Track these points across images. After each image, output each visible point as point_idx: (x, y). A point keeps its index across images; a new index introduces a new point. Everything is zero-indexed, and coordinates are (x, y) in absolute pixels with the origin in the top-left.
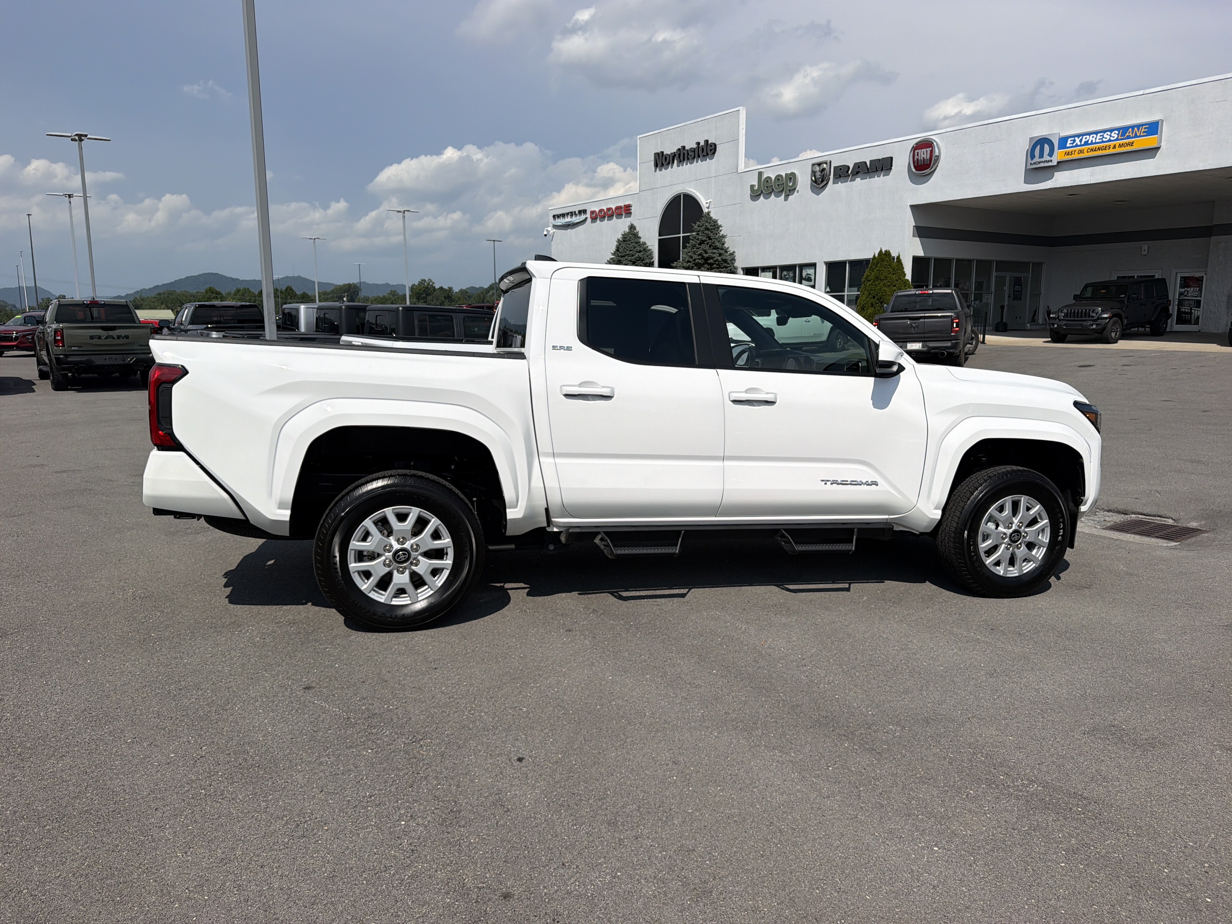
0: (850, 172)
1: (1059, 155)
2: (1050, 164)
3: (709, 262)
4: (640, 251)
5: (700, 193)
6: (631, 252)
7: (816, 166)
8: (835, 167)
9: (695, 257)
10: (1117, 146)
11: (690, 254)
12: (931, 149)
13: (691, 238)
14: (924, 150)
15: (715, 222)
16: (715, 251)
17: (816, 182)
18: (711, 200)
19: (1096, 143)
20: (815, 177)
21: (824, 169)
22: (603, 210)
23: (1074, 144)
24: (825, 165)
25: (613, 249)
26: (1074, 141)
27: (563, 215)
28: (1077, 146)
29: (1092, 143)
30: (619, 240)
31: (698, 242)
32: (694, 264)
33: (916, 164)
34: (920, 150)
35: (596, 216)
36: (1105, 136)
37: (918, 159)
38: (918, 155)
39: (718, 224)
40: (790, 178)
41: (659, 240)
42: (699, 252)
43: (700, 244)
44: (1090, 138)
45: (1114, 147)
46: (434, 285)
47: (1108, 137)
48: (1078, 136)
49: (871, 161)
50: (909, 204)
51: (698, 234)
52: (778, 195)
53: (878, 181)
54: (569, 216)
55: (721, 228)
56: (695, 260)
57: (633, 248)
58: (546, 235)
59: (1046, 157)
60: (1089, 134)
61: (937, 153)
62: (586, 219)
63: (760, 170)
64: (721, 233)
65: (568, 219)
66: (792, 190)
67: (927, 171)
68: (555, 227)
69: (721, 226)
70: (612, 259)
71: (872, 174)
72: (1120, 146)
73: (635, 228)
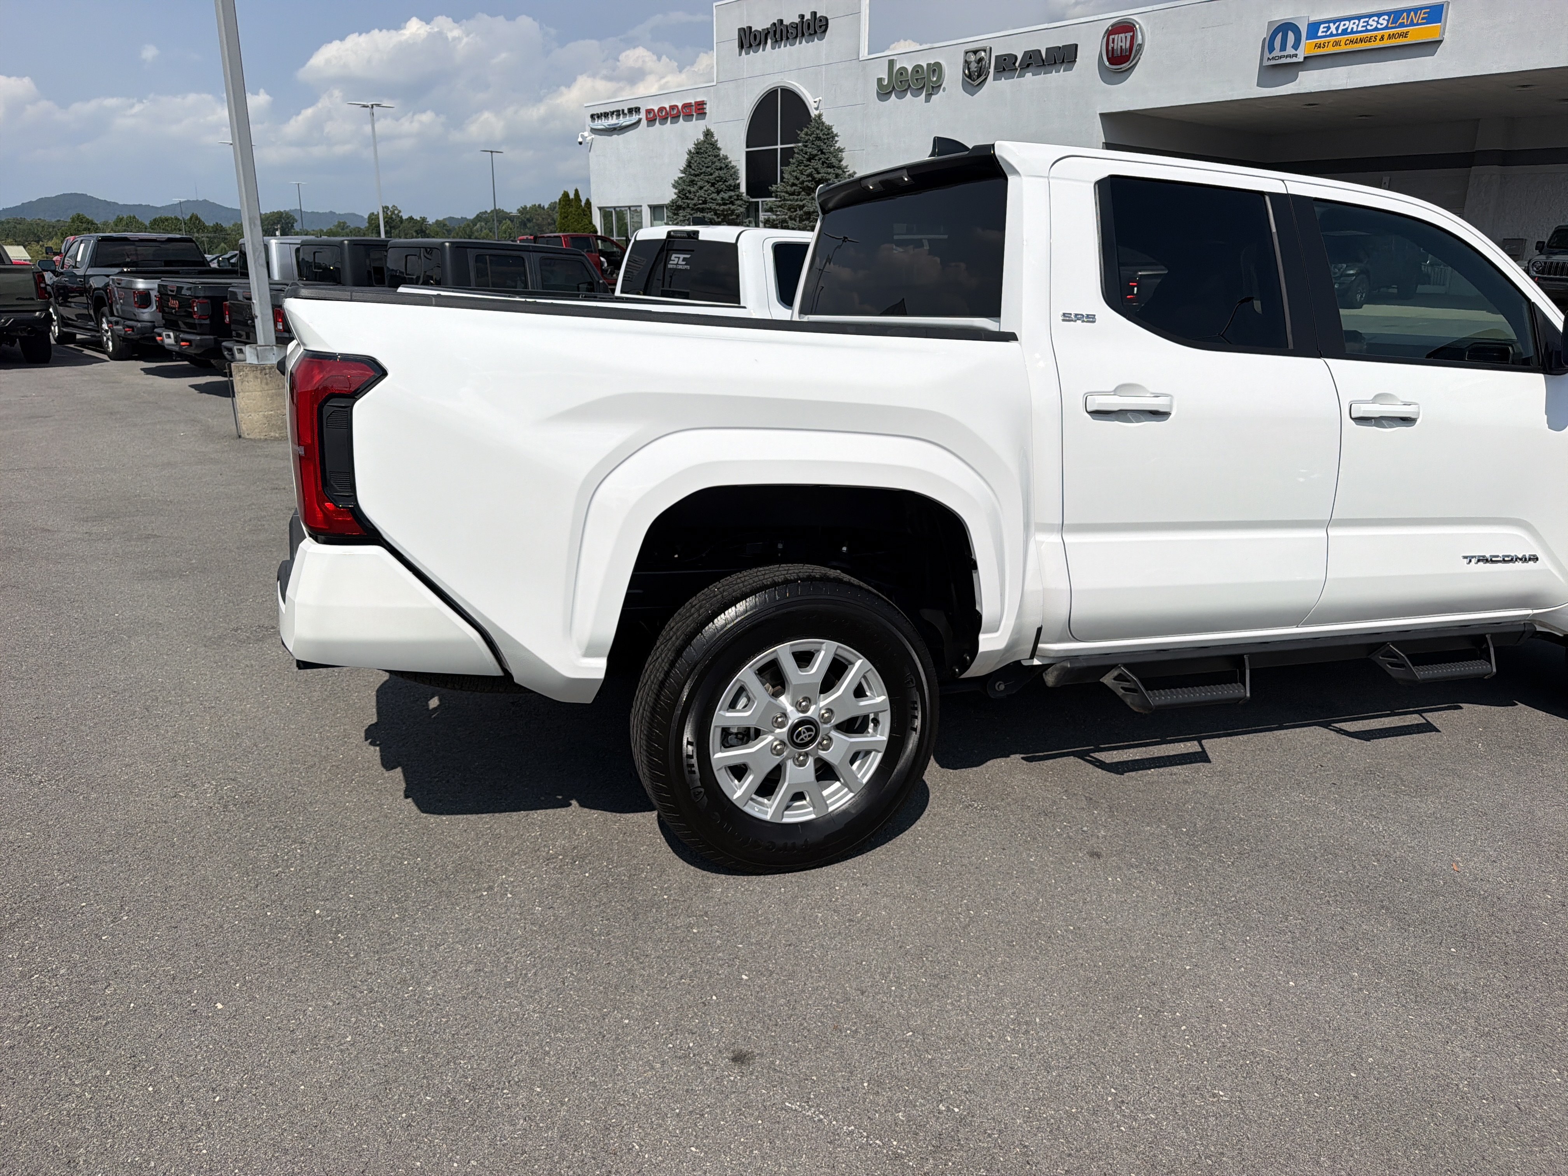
0: (1017, 64)
1: (1306, 48)
2: (1294, 60)
4: (721, 169)
5: (806, 88)
6: (709, 169)
7: (971, 54)
8: (997, 57)
9: (803, 178)
10: (1386, 37)
11: (795, 174)
12: (1131, 34)
13: (796, 150)
14: (1123, 35)
15: (829, 129)
16: (829, 170)
17: (970, 76)
18: (821, 98)
19: (1357, 32)
20: (969, 69)
21: (981, 60)
22: (665, 108)
23: (1328, 33)
24: (983, 54)
25: (683, 164)
26: (1329, 28)
27: (606, 115)
28: (1332, 35)
29: (1352, 32)
30: (690, 151)
31: (806, 156)
32: (801, 188)
33: (1110, 55)
34: (1117, 36)
35: (653, 118)
36: (1371, 22)
37: (1113, 48)
38: (1113, 42)
39: (832, 132)
40: (935, 70)
41: (747, 153)
42: (809, 171)
43: (809, 160)
44: (1351, 25)
45: (1382, 38)
46: (400, 214)
47: (1375, 24)
48: (1334, 21)
49: (1047, 49)
50: (1098, 112)
51: (806, 146)
52: (916, 93)
53: (1056, 78)
54: (615, 117)
55: (836, 138)
56: (803, 182)
57: (710, 164)
58: (581, 143)
59: (1290, 51)
60: (1349, 19)
61: (1140, 41)
62: (639, 121)
63: (891, 58)
64: (837, 145)
65: (613, 121)
66: (936, 88)
67: (1125, 66)
68: (594, 131)
69: (836, 135)
70: (682, 178)
71: (1048, 68)
72: (1390, 37)
73: (712, 135)
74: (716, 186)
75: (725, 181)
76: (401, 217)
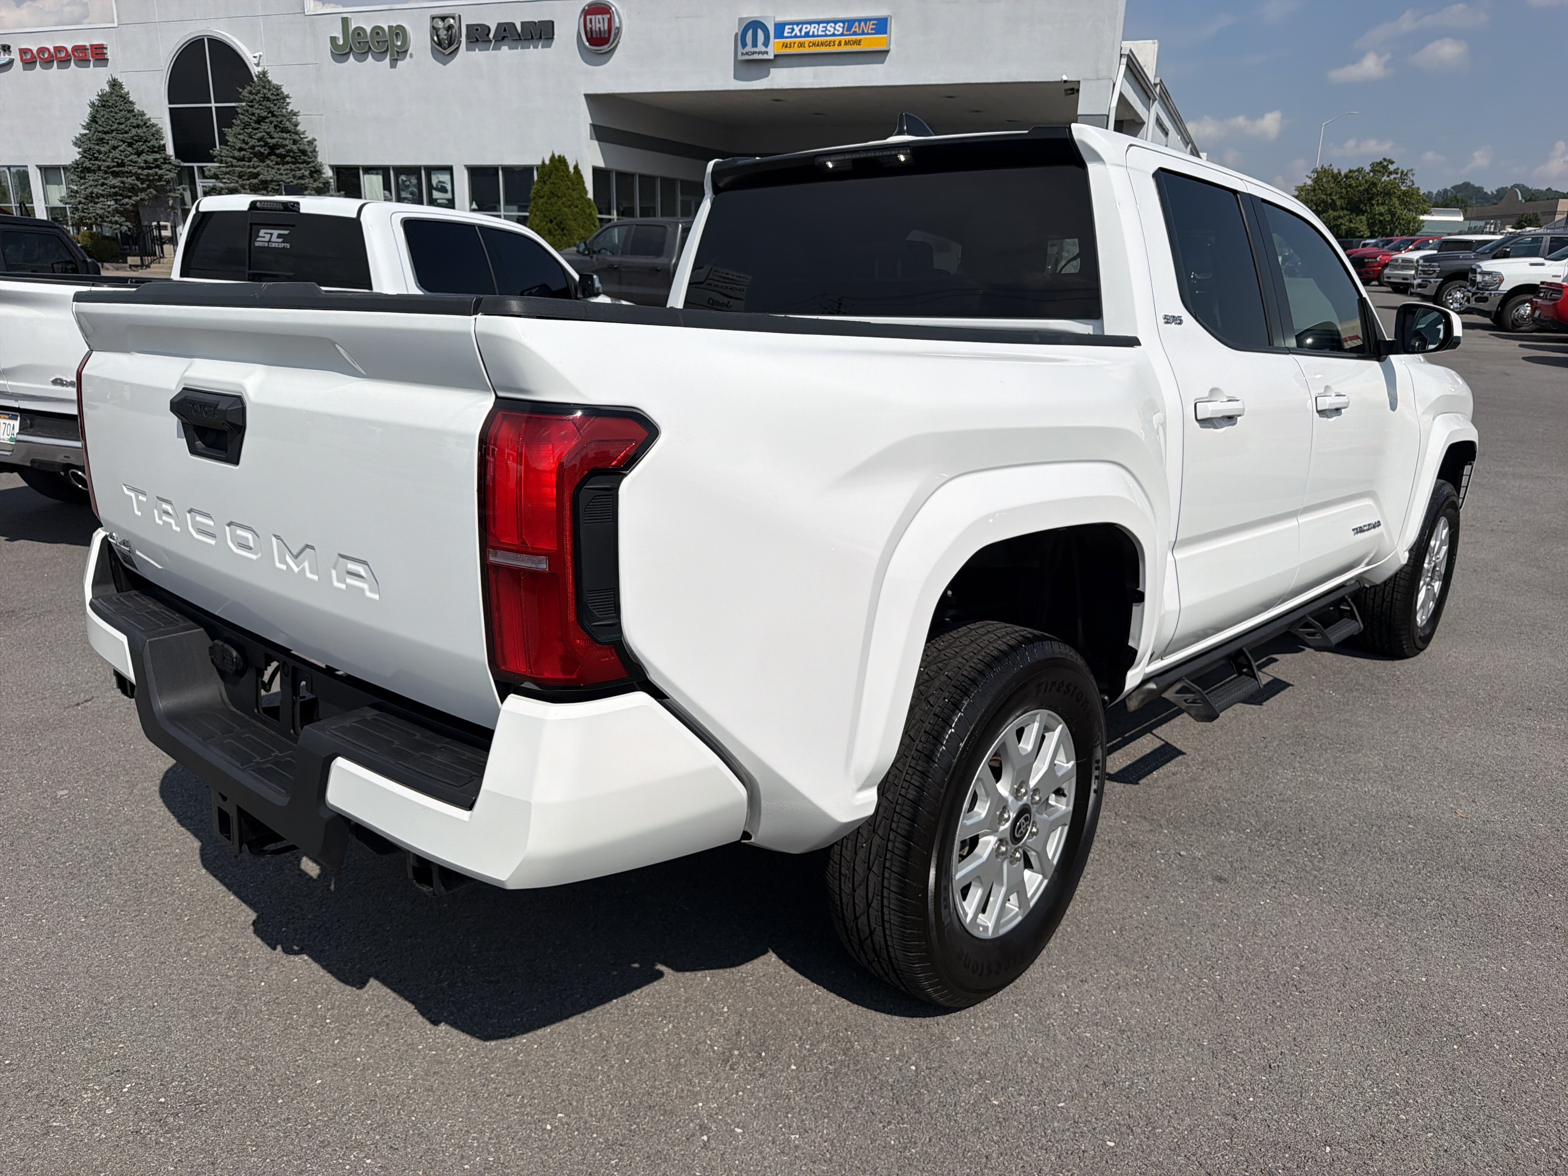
0: (491, 36)
1: (775, 46)
2: (765, 57)
3: (278, 151)
4: (138, 126)
5: (240, 40)
6: (123, 126)
7: (438, 20)
8: (468, 26)
9: (252, 142)
10: (843, 43)
11: (242, 137)
12: (608, 16)
13: (239, 110)
14: (600, 16)
15: (277, 89)
16: (285, 135)
17: (440, 43)
18: (261, 53)
19: (818, 36)
20: (438, 36)
21: (450, 27)
22: (48, 50)
23: (793, 34)
24: (452, 21)
26: (793, 30)
28: (796, 36)
29: (813, 36)
30: (93, 103)
31: (253, 118)
32: (251, 153)
33: (589, 36)
34: (593, 17)
35: (30, 60)
36: (829, 28)
37: (591, 29)
38: (591, 23)
39: (282, 93)
40: (397, 34)
41: (170, 109)
42: (259, 135)
43: (258, 122)
44: (812, 29)
45: (840, 44)
47: (832, 30)
48: (798, 24)
49: (523, 23)
50: (583, 92)
51: (252, 107)
52: (380, 56)
53: (534, 54)
55: (288, 100)
56: (253, 147)
57: (123, 120)
59: (761, 47)
60: (810, 23)
61: (617, 25)
62: (11, 62)
63: (345, 15)
64: (290, 108)
66: (400, 54)
67: (605, 48)
69: (288, 96)
70: (85, 135)
71: (526, 43)
72: (846, 43)
73: (121, 86)
74: (135, 146)
75: (146, 141)
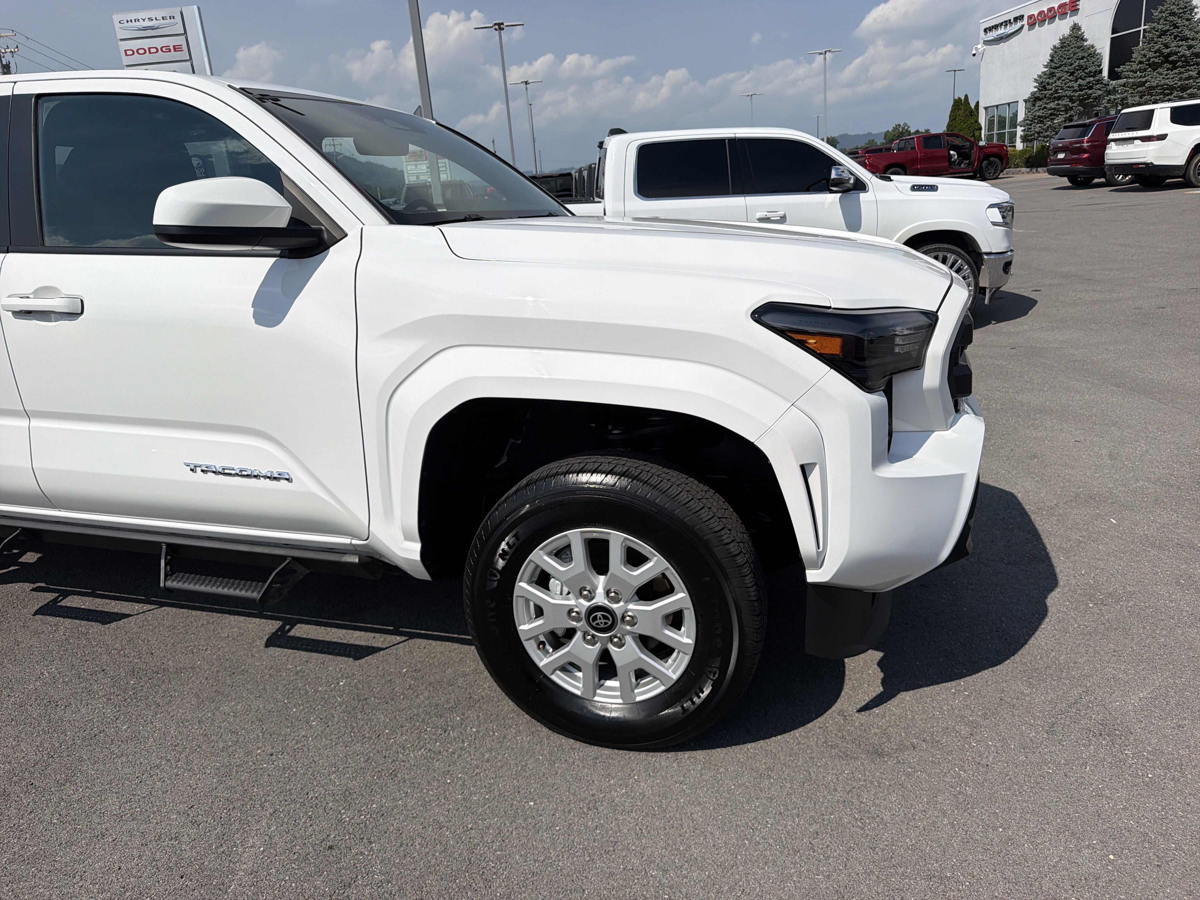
3: (1170, 59)
6: (1071, 60)
9: (1151, 54)
11: (1144, 52)
16: (1181, 43)
22: (1044, 12)
25: (1047, 59)
27: (996, 27)
30: (1055, 47)
31: (1157, 33)
32: (1147, 65)
35: (1034, 20)
41: (1112, 38)
42: (1159, 47)
43: (1162, 36)
46: (909, 129)
54: (1003, 27)
55: (1196, 10)
56: (1148, 60)
57: (1072, 55)
58: (974, 55)
62: (1022, 27)
65: (1001, 31)
68: (987, 43)
69: (1196, 7)
70: (1044, 72)
73: (1079, 29)
74: (1075, 75)
75: (1086, 68)
76: (910, 131)
